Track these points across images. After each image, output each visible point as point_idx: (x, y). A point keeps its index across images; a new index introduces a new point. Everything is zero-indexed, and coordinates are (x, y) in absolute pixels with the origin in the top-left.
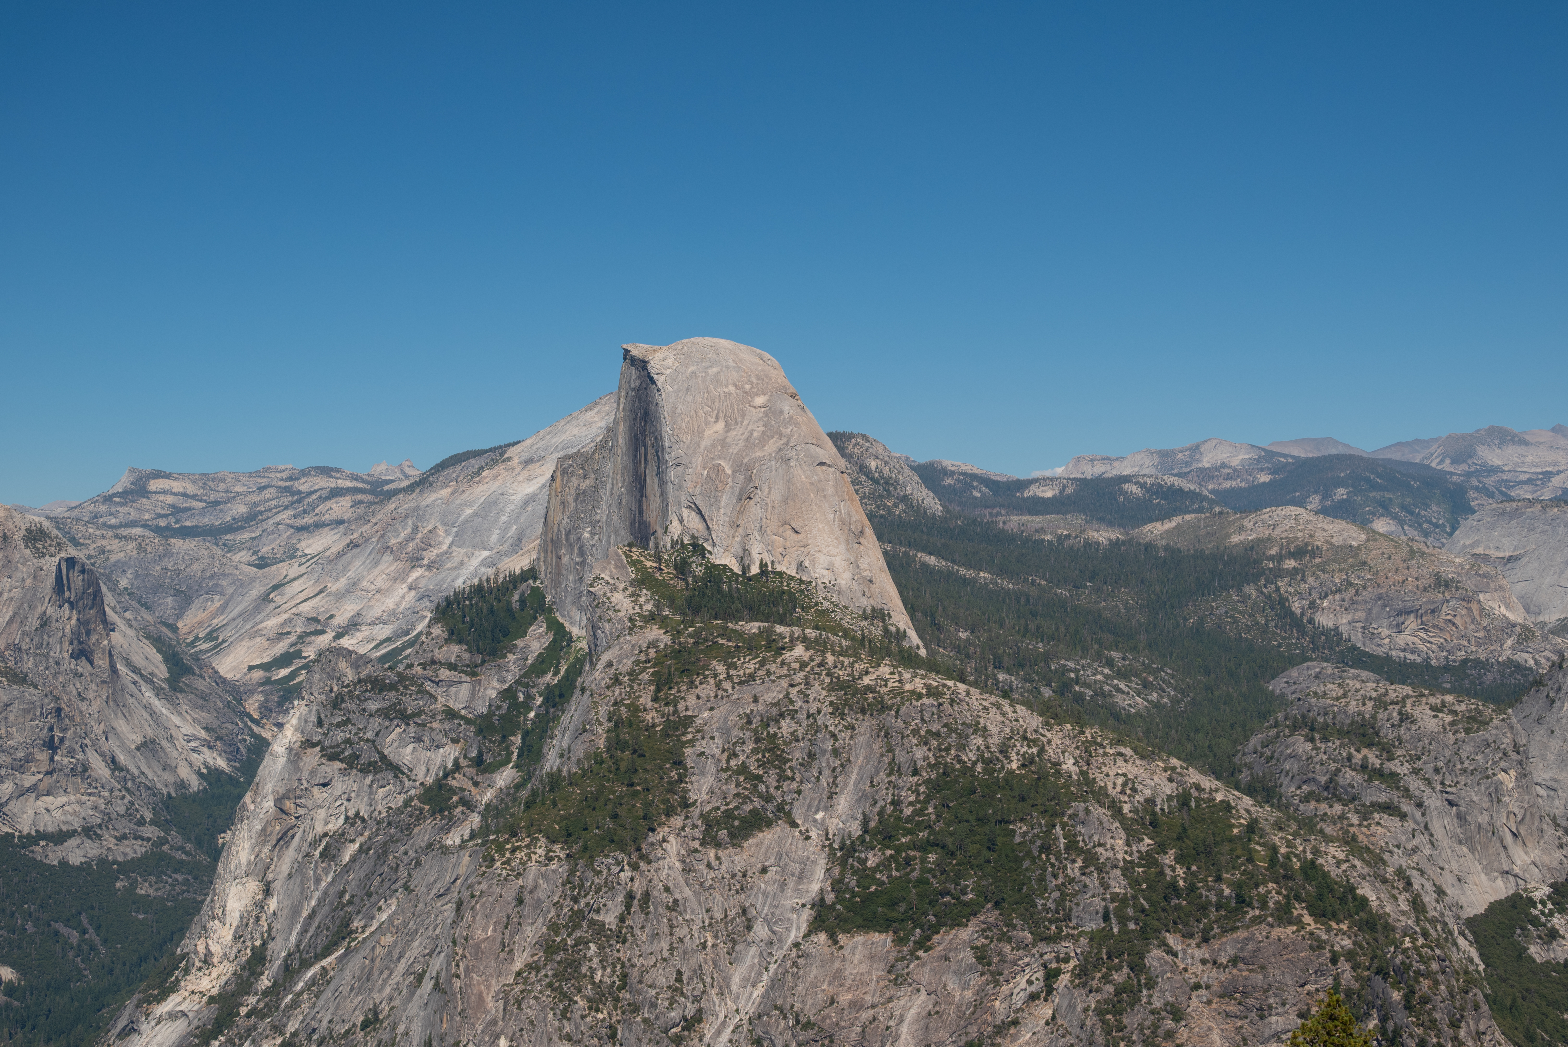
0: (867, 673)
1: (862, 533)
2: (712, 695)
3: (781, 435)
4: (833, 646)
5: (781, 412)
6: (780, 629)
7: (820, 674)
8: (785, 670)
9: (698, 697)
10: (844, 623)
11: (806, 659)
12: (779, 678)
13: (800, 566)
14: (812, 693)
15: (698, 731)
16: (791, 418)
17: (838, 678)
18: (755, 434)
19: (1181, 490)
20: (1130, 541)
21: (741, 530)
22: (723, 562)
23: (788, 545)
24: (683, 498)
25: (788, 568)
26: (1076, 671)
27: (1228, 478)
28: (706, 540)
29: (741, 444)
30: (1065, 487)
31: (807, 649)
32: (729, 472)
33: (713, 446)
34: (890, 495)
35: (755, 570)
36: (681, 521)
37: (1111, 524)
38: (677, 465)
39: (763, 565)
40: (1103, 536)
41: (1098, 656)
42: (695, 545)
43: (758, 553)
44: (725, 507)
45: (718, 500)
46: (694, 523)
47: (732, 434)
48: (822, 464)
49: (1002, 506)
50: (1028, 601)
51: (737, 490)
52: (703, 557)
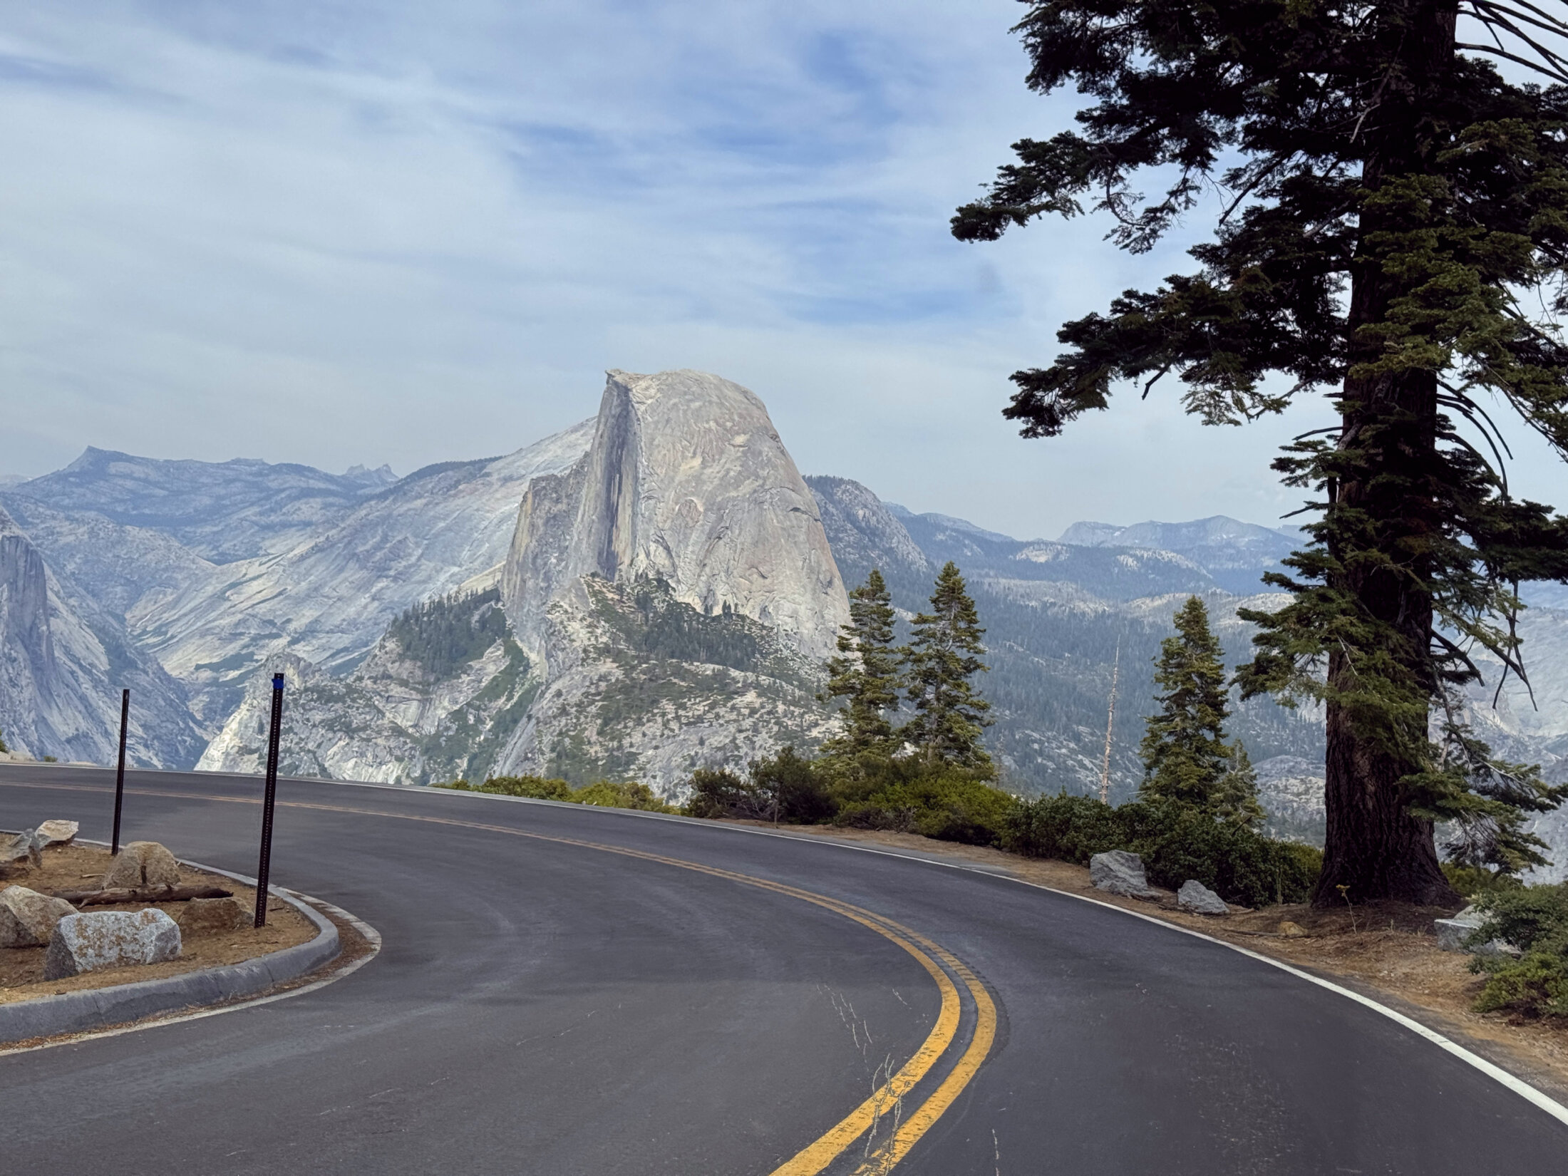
0: (816, 725)
1: (830, 583)
2: (658, 733)
3: (757, 477)
4: (785, 695)
5: (760, 453)
6: (734, 673)
7: (768, 722)
8: (733, 716)
9: (644, 735)
10: (802, 672)
11: (757, 705)
12: (727, 722)
13: (764, 611)
14: (758, 741)
15: (640, 769)
16: (769, 460)
17: (786, 727)
18: (732, 473)
19: (1178, 566)
20: (1116, 615)
21: (707, 569)
22: (686, 600)
23: (754, 588)
24: (652, 532)
25: (750, 611)
26: (1040, 742)
27: (1231, 558)
28: (672, 577)
29: (716, 482)
30: (1059, 553)
31: (759, 695)
32: (701, 509)
33: (688, 481)
34: (875, 546)
35: (717, 611)
36: (648, 555)
37: (1102, 595)
38: (649, 498)
39: (726, 607)
40: (1091, 606)
41: (1066, 728)
42: (659, 581)
43: (723, 595)
44: (693, 545)
45: (686, 537)
46: (661, 559)
47: (708, 471)
48: (796, 509)
49: (991, 567)
50: (1002, 667)
51: (707, 528)
52: (667, 592)
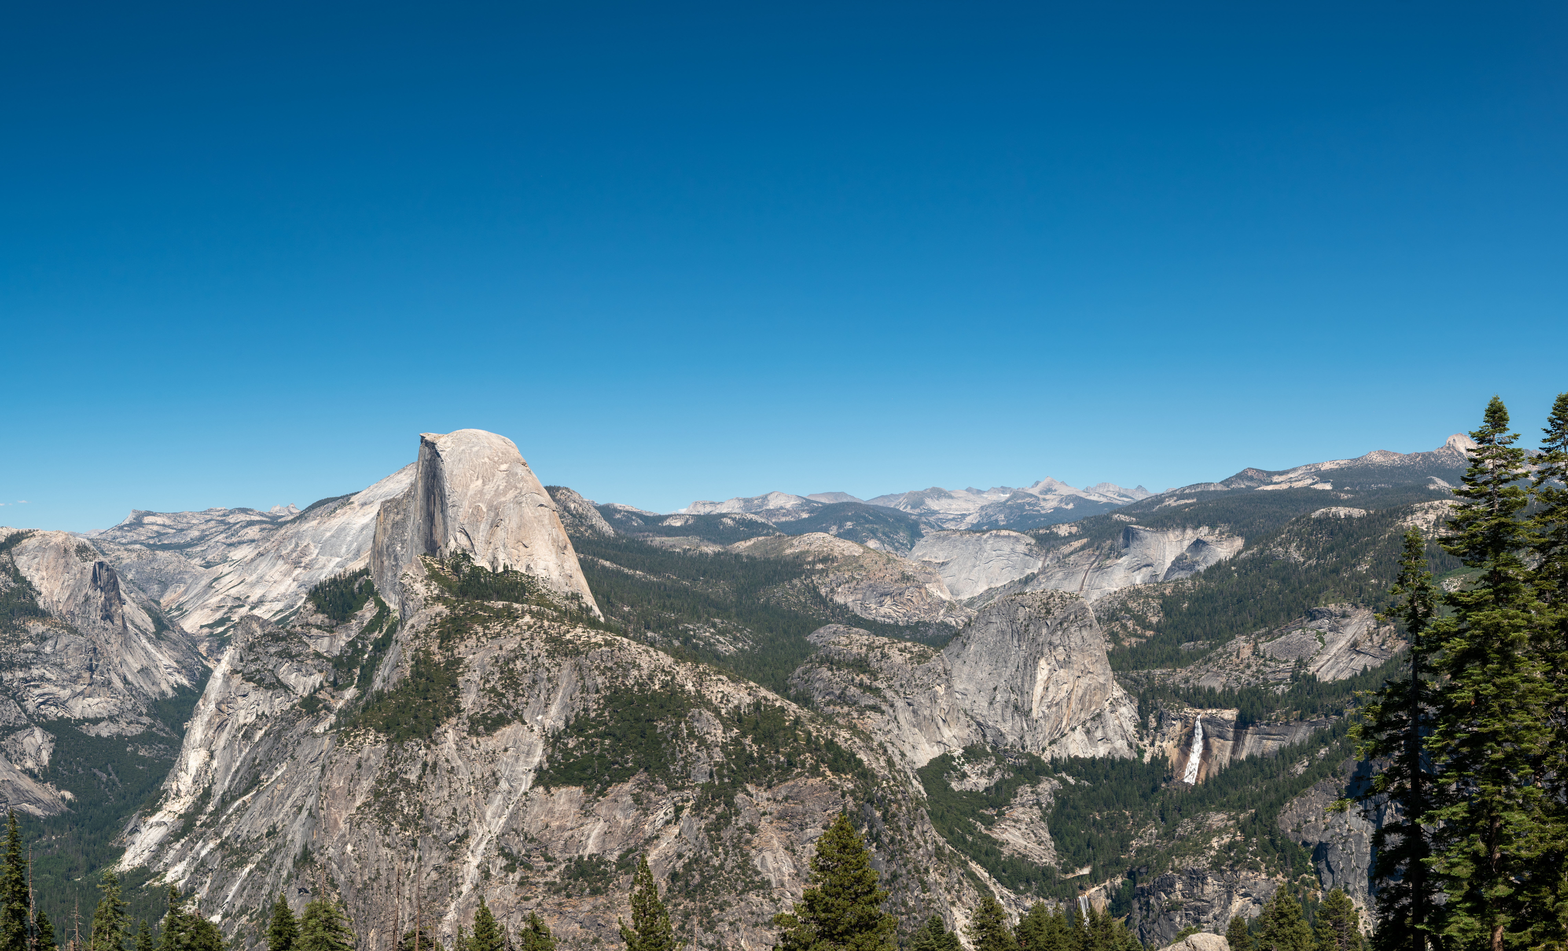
0: (568, 632)
1: (565, 547)
2: (475, 645)
3: (516, 488)
4: (547, 616)
5: (517, 474)
6: (515, 605)
7: (540, 633)
8: (518, 631)
9: (466, 647)
10: (554, 602)
11: (532, 623)
12: (515, 635)
13: (528, 567)
14: (535, 644)
15: (466, 667)
16: (523, 478)
17: (551, 635)
18: (501, 487)
19: (756, 522)
20: (726, 552)
21: (492, 545)
22: (481, 565)
23: (521, 554)
24: (457, 526)
25: (520, 568)
26: (694, 630)
27: (784, 515)
28: (471, 552)
29: (492, 493)
30: (688, 520)
31: (532, 618)
32: (485, 510)
33: (475, 494)
34: (582, 524)
35: (500, 570)
36: (456, 540)
37: (715, 542)
38: (454, 506)
39: (505, 567)
40: (710, 549)
41: (707, 621)
42: (464, 555)
43: (503, 559)
44: (483, 531)
45: (478, 527)
46: (463, 541)
47: (487, 487)
48: (541, 505)
49: (650, 531)
50: (665, 588)
51: (490, 521)
52: (469, 562)
